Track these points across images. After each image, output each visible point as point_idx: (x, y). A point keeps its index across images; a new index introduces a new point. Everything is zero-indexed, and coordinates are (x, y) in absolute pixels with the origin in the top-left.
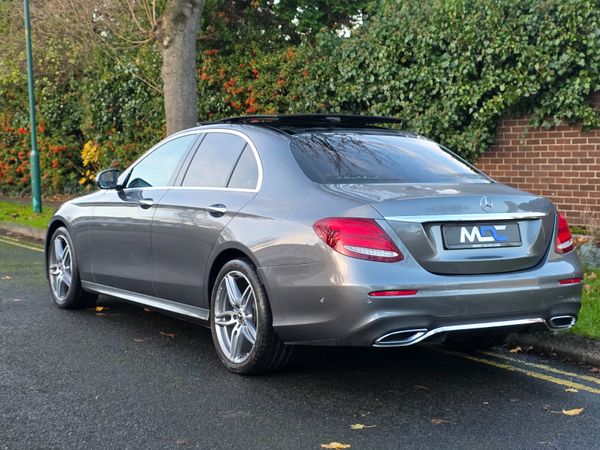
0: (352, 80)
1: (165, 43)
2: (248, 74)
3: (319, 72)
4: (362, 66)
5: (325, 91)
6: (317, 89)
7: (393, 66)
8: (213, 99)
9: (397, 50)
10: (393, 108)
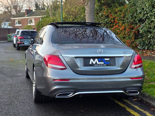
0: (140, 13)
1: (86, 4)
2: (115, 12)
3: (132, 11)
4: (143, 9)
5: (134, 16)
6: (132, 16)
7: (151, 8)
8: (107, 20)
9: (152, 4)
10: (152, 21)
